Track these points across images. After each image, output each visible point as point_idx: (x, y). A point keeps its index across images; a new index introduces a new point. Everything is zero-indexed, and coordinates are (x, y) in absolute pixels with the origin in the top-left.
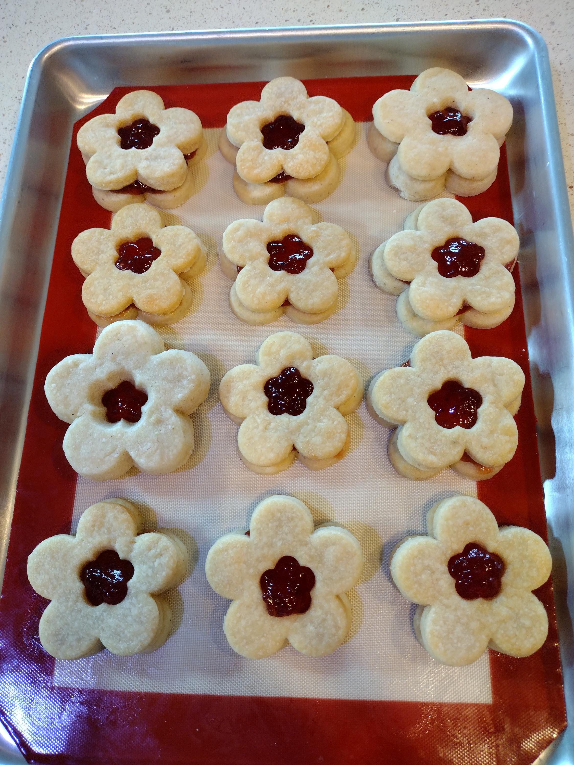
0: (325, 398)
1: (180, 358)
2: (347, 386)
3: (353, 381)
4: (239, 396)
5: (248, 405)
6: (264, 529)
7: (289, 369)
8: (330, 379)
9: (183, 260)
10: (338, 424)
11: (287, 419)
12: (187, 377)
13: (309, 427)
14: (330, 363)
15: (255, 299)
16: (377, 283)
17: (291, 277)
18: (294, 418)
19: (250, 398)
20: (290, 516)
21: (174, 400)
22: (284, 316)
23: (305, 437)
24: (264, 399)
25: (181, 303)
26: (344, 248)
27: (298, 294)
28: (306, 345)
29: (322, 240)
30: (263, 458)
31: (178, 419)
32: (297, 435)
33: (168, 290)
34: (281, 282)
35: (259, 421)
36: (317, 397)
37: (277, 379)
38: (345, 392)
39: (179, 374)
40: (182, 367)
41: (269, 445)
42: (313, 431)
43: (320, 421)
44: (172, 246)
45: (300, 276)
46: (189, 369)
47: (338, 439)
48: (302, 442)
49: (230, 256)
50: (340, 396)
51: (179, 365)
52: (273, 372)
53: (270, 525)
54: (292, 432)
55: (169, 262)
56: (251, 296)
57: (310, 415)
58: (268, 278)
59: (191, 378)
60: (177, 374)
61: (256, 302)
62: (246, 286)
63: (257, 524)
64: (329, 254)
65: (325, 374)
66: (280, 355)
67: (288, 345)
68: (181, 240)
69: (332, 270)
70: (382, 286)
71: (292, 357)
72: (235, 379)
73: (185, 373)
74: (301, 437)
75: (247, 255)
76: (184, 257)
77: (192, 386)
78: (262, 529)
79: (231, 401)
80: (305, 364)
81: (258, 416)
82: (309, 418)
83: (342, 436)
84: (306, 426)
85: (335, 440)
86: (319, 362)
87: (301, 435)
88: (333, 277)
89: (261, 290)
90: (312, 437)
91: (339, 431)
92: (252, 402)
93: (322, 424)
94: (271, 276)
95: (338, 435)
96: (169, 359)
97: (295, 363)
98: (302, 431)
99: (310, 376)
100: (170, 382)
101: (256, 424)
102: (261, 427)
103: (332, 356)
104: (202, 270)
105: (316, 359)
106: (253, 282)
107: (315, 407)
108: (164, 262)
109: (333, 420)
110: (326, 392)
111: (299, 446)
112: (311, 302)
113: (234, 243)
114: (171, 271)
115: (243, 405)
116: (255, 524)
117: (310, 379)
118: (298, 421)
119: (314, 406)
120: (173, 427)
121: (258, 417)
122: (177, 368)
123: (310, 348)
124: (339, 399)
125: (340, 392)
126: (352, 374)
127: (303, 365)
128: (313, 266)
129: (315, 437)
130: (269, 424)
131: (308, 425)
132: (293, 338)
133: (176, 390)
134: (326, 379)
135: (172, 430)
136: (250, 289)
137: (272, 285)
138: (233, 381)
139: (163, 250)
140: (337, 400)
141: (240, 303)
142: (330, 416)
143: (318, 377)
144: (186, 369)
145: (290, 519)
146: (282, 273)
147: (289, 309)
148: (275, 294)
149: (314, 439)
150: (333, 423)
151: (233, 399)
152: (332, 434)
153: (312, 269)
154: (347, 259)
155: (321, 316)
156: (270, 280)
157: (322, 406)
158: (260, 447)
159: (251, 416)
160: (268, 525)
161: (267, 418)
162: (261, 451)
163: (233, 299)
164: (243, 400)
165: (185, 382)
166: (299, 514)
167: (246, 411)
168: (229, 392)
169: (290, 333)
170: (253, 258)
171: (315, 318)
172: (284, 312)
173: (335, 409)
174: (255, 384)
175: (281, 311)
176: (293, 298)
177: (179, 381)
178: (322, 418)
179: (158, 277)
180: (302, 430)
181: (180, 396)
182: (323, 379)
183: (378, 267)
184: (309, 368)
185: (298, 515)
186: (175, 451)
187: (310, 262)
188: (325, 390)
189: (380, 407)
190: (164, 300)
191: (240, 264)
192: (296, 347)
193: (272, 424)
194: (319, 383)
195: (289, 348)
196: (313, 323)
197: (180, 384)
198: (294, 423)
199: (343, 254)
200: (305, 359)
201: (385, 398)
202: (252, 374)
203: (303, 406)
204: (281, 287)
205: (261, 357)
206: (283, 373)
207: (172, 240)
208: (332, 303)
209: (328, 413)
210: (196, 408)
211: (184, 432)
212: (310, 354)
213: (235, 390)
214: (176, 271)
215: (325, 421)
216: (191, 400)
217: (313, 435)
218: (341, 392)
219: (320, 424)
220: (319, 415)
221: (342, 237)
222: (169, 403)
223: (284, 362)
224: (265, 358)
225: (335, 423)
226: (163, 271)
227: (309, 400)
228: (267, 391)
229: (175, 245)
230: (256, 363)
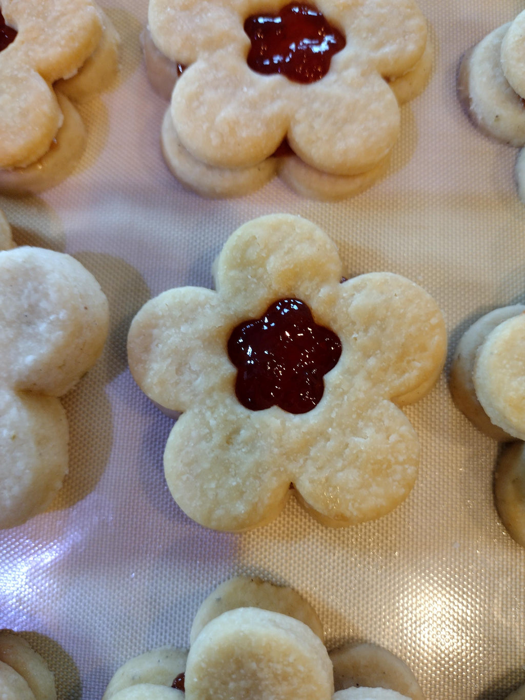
0: (368, 376)
1: (33, 269)
2: (423, 348)
3: (437, 338)
4: (169, 360)
5: (190, 382)
6: (215, 693)
7: (284, 302)
8: (383, 330)
9: (59, 49)
10: (400, 442)
11: (278, 422)
12: (49, 314)
13: (331, 445)
14: (382, 293)
15: (212, 135)
16: (480, 117)
17: (296, 89)
18: (296, 419)
19: (195, 367)
20: (279, 672)
21: (16, 368)
22: (276, 181)
23: (320, 469)
24: (228, 369)
25: (53, 146)
26: (413, 35)
27: (312, 127)
28: (328, 246)
29: (366, 13)
30: (219, 512)
31: (25, 414)
32: (301, 461)
33: (24, 114)
34: (273, 99)
35: (212, 422)
36: (351, 373)
37: (258, 323)
38: (418, 364)
39: (30, 306)
40: (36, 290)
41: (234, 484)
42: (340, 454)
43: (356, 432)
44: (40, 20)
45: (318, 87)
46: (53, 296)
47: (398, 477)
48: (312, 481)
49: (161, 41)
50: (404, 372)
51: (30, 285)
52: (249, 307)
53: (232, 685)
54: (290, 455)
55: (31, 53)
56: (205, 126)
57: (334, 415)
58: (245, 89)
59: (58, 319)
60: (26, 306)
61: (215, 141)
62: (195, 104)
63: (200, 679)
64: (380, 45)
65: (370, 319)
66: (266, 270)
67: (287, 246)
68: (58, 7)
69: (387, 79)
70: (490, 122)
71: (296, 274)
72: (161, 322)
73: (43, 304)
74: (311, 468)
75: (201, 37)
76: (63, 42)
77: (58, 335)
78: (211, 692)
79: (151, 373)
80: (324, 292)
81: (212, 409)
82: (330, 422)
83: (409, 471)
84: (322, 443)
85: (390, 480)
86: (357, 289)
87: (309, 462)
88: (388, 94)
89: (227, 112)
90: (337, 471)
91: (401, 458)
92: (198, 376)
93: (362, 440)
94: (252, 84)
95: (399, 468)
96: (8, 271)
97: (301, 289)
98: (312, 454)
99: (335, 321)
100: (9, 324)
101: (207, 431)
102: (217, 438)
103: (388, 275)
104: (109, 80)
105: (352, 282)
106: (210, 95)
107: (346, 397)
108: (20, 53)
109: (388, 432)
110: (372, 362)
111: (305, 487)
112: (340, 146)
113: (172, 12)
114: (33, 72)
115: (177, 383)
116: (196, 680)
117: (335, 328)
118: (304, 430)
119: (344, 393)
120: (12, 433)
121: (213, 413)
122: (26, 291)
123: (335, 254)
124: (402, 380)
125: (405, 364)
126: (434, 321)
127: (320, 295)
128: (346, 67)
129: (342, 470)
130: (237, 431)
131: (328, 440)
132: (298, 231)
133: (22, 346)
134: (373, 331)
135: (10, 441)
136: (203, 111)
137: (254, 105)
138: (156, 326)
139: (21, 28)
140: (397, 383)
141: (182, 147)
142: (381, 420)
143: (354, 323)
144: (46, 296)
145: (280, 678)
146: (277, 79)
147: (290, 165)
148: (259, 125)
149: (340, 474)
150: (388, 438)
151: (155, 366)
152: (385, 466)
153: (345, 74)
154: (416, 60)
155: (358, 182)
156: (250, 93)
157: (361, 396)
158: (213, 485)
159: (196, 411)
160: (225, 683)
161: (232, 417)
162: (217, 495)
163: (167, 138)
164: (179, 371)
165: (42, 327)
166: (301, 668)
167: (184, 398)
168: (147, 349)
169: (290, 218)
170: (212, 45)
171: (343, 186)
172: (277, 172)
173: (392, 405)
174: (208, 334)
175: (268, 168)
176: (300, 138)
177: (29, 323)
178: (361, 424)
179: (4, 86)
180: (313, 452)
181: (29, 359)
182: (366, 331)
183: (484, 79)
184: (332, 301)
185: (299, 671)
186: (16, 490)
187: (340, 58)
188: (369, 357)
189: (501, 404)
190: (12, 137)
191: (184, 56)
192: (305, 251)
193: (242, 432)
194: (356, 339)
195: (287, 253)
196: (338, 198)
197: (30, 330)
198: (294, 433)
199: (411, 47)
200: (324, 280)
201: (514, 384)
202: (200, 310)
203: (318, 392)
204: (272, 109)
205: (222, 269)
206: (271, 311)
207: (40, 8)
208: (387, 151)
209: (375, 413)
210: (74, 383)
211: (39, 443)
212: (335, 268)
213: (160, 346)
214: (44, 75)
215: (369, 432)
216: (60, 367)
217: (339, 465)
218: (409, 362)
219: (356, 439)
220: (354, 416)
221: (409, 10)
222: (5, 375)
223: (275, 286)
224: (232, 273)
225: (393, 438)
226: (16, 73)
227: (332, 378)
228: (234, 353)
229: (45, 18)
230: (211, 285)
